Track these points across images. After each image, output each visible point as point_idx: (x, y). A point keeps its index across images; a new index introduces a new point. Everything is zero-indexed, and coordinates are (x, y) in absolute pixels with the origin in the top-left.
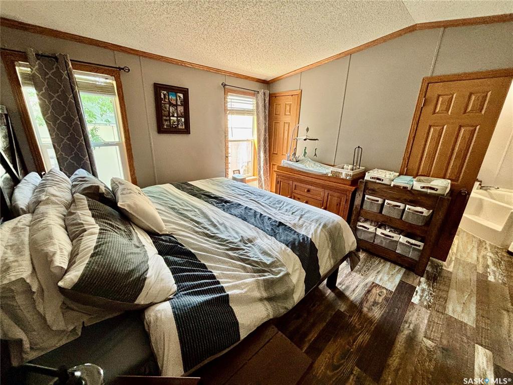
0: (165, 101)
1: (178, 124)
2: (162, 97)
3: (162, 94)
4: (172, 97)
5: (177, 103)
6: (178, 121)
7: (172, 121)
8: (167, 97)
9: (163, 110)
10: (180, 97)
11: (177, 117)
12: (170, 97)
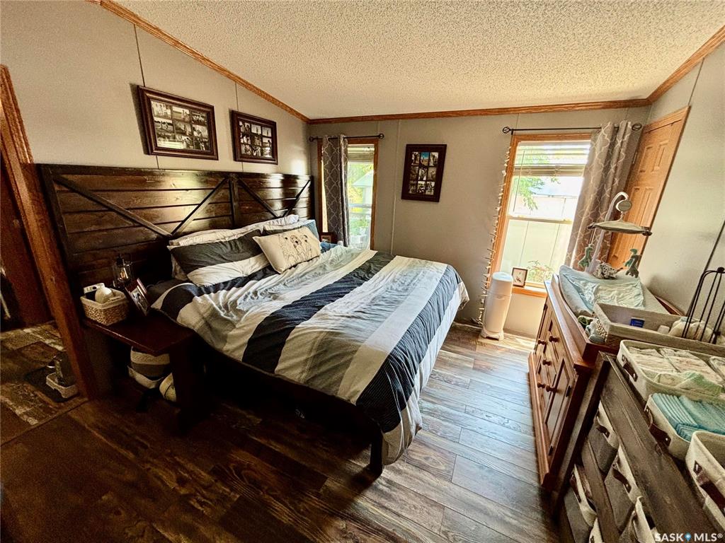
0: (415, 163)
1: (426, 189)
2: (413, 159)
3: (413, 156)
4: (424, 158)
5: (429, 164)
6: (426, 185)
7: (419, 186)
8: (418, 158)
9: (412, 173)
10: (434, 156)
11: (426, 181)
12: (422, 158)
